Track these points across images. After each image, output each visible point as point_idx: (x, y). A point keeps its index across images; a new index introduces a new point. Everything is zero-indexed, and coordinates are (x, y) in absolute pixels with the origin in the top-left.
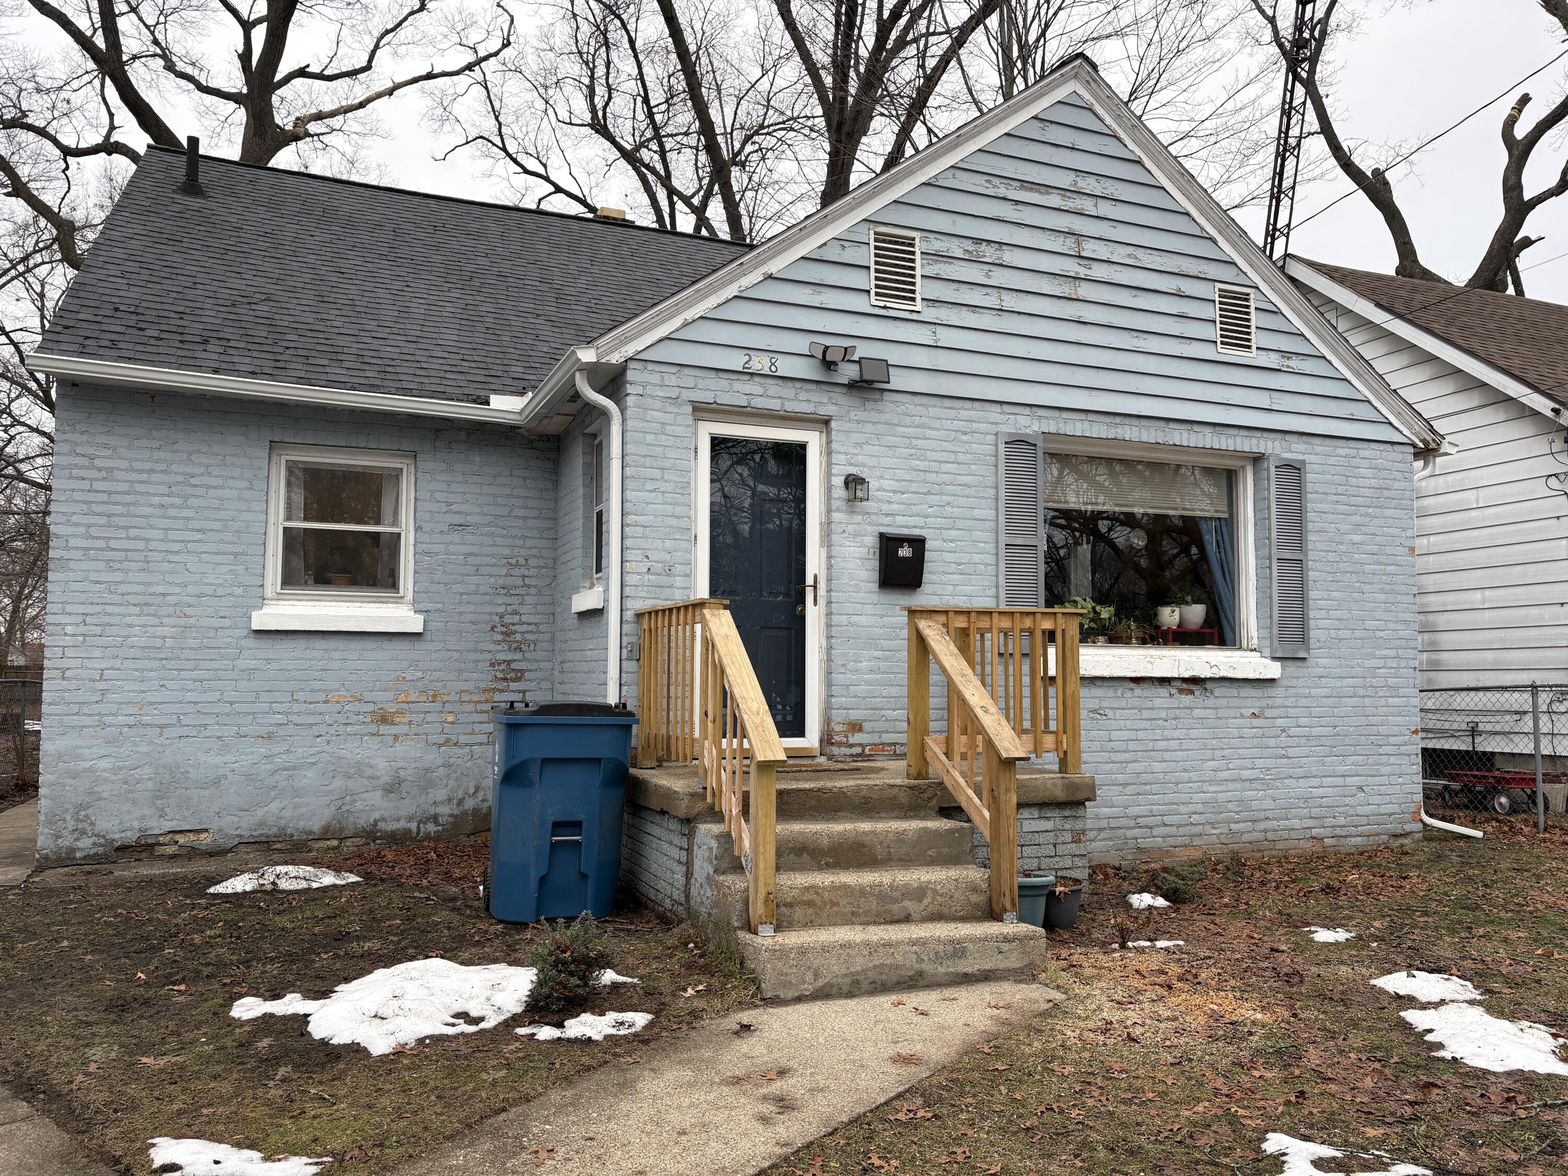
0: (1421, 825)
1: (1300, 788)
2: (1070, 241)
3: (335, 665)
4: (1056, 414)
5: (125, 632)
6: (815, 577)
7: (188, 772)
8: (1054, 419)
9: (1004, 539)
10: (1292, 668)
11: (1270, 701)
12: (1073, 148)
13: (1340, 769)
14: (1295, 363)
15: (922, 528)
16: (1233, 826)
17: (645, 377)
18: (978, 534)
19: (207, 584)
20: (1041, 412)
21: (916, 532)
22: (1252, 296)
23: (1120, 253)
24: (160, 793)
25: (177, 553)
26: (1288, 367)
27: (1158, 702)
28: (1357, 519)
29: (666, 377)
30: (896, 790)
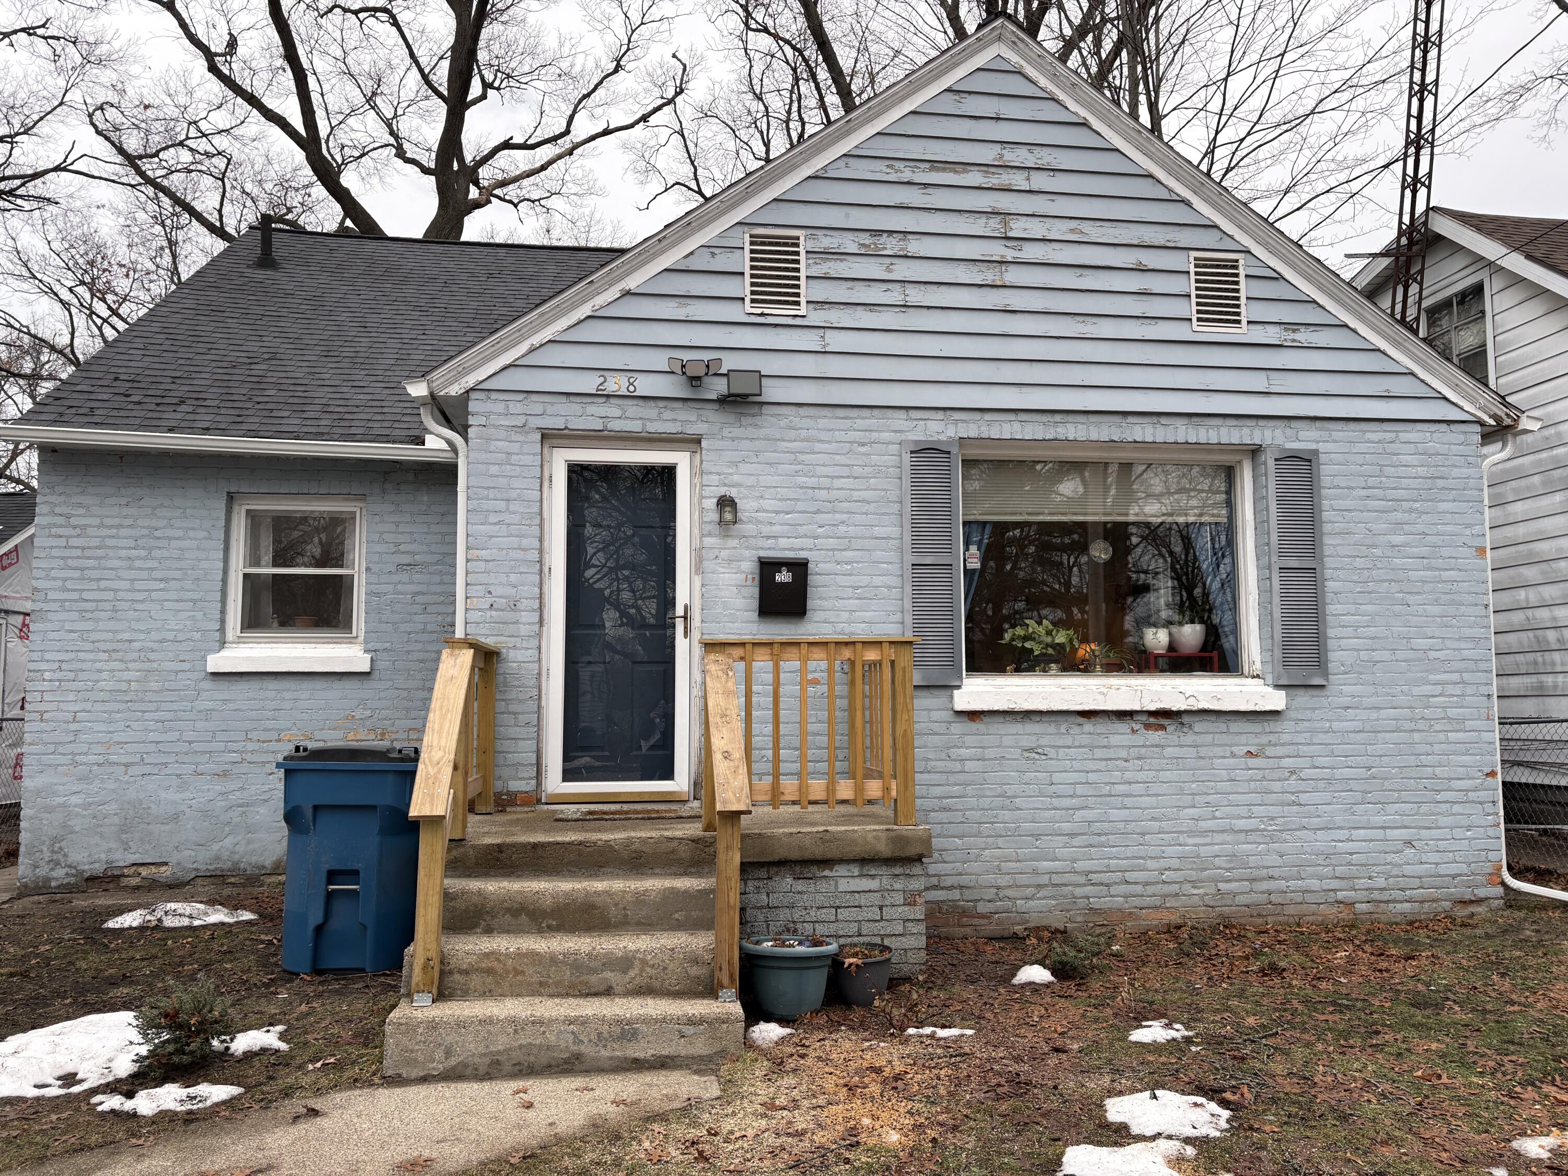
0: (1500, 890)
1: (1322, 840)
2: (994, 222)
3: (287, 705)
4: (977, 416)
5: (95, 676)
6: (686, 607)
7: (149, 808)
8: (974, 421)
9: (910, 559)
10: (1303, 698)
11: (1272, 738)
12: (998, 119)
13: (1378, 820)
14: (1303, 336)
15: (811, 550)
16: (1221, 886)
17: (488, 406)
18: (879, 554)
19: (169, 630)
20: (957, 416)
21: (802, 555)
22: (1241, 262)
23: (1058, 230)
24: (124, 828)
25: (142, 601)
26: (1294, 341)
27: (1115, 740)
28: (1399, 516)
29: (511, 405)
30: (676, 843)
